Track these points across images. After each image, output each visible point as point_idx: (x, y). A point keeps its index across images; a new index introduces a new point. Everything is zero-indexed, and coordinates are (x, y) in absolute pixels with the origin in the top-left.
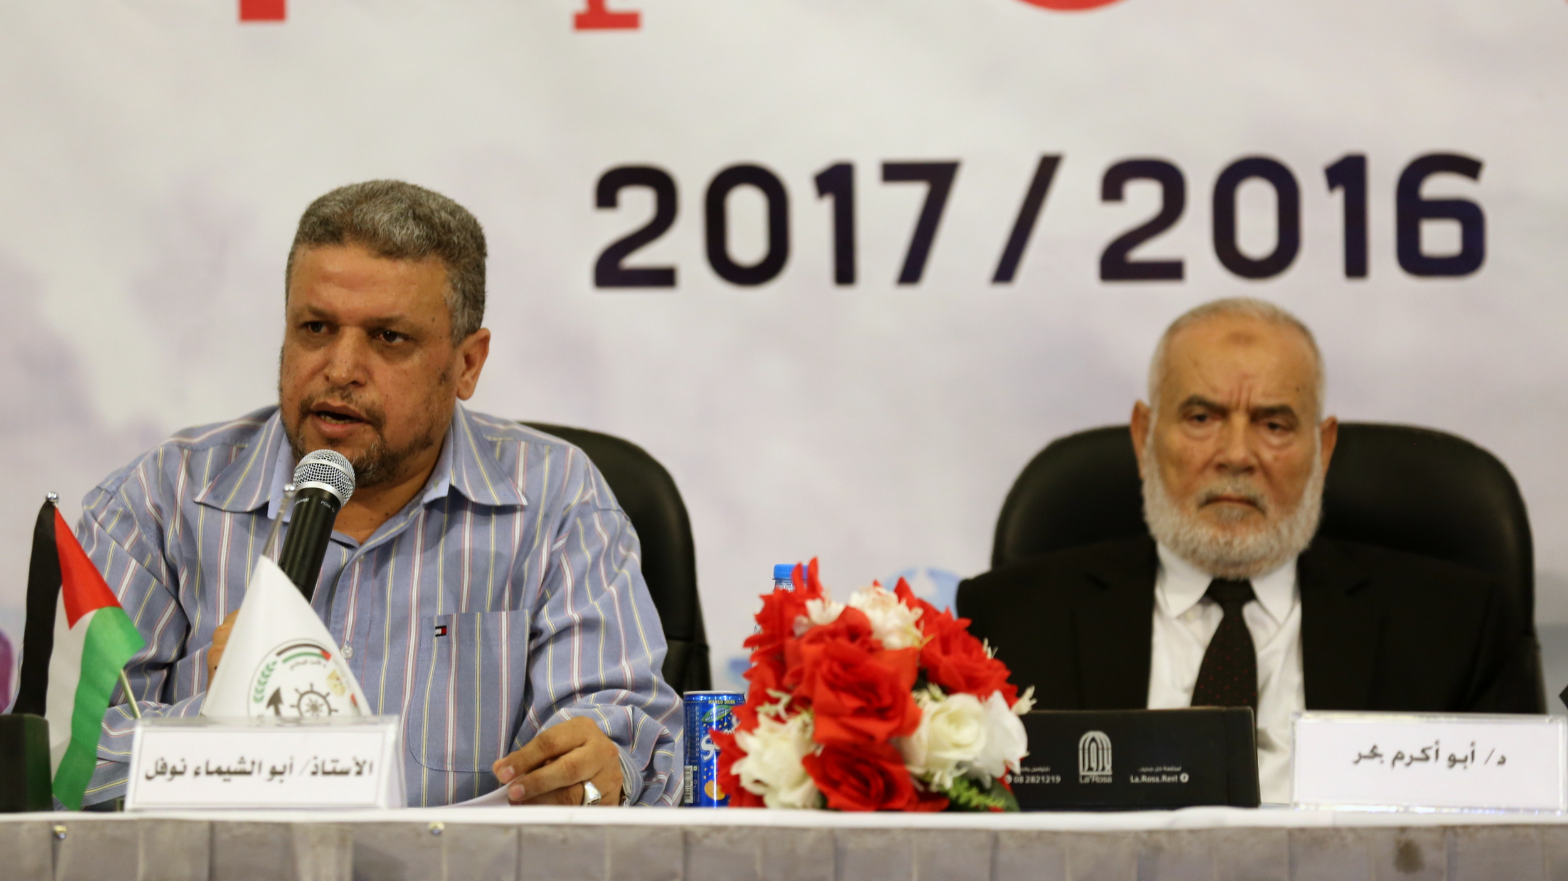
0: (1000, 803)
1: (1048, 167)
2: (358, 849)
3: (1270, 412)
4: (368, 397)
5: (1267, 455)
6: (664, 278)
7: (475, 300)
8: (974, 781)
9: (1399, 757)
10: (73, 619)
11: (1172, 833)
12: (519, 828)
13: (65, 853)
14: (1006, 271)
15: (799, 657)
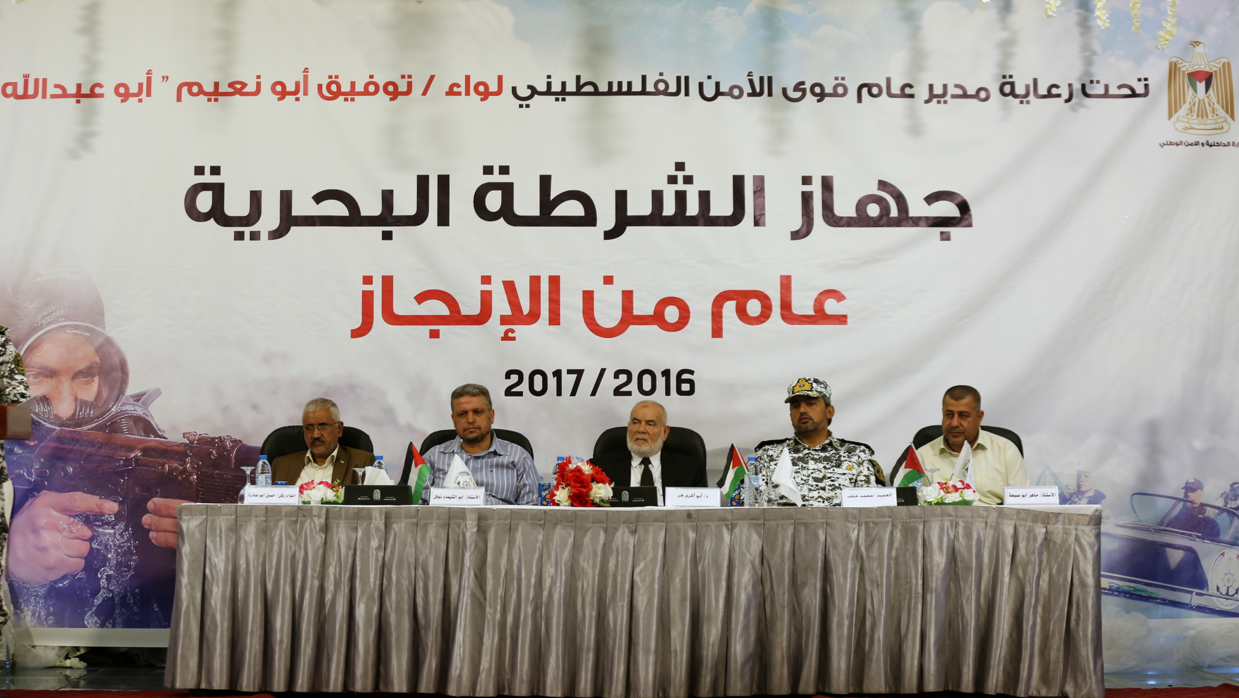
0: (608, 505)
1: (603, 371)
2: (479, 513)
3: (650, 421)
4: (477, 424)
5: (649, 430)
6: (520, 394)
7: (490, 403)
8: (602, 501)
9: (687, 496)
10: (416, 466)
11: (643, 511)
12: (511, 509)
13: (420, 512)
14: (594, 393)
15: (567, 476)
